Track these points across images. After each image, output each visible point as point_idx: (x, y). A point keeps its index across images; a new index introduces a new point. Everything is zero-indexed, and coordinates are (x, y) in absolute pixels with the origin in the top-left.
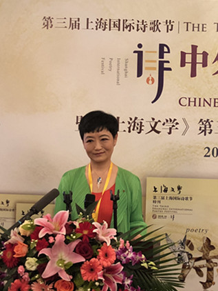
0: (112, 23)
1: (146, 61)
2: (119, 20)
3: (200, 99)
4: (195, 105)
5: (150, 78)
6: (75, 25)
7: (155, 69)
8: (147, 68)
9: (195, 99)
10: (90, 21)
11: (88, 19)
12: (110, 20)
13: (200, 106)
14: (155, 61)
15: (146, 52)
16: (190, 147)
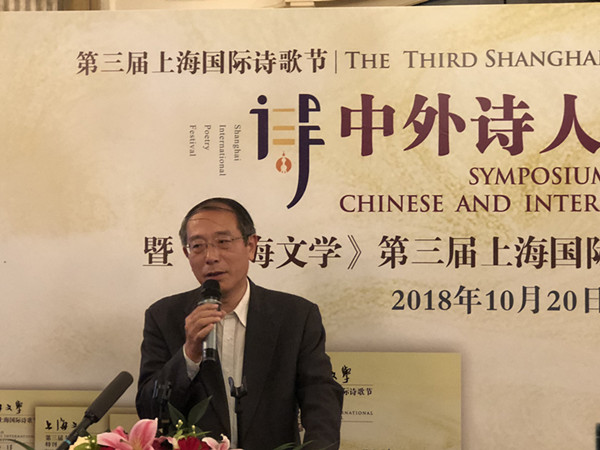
0: (209, 59)
1: (275, 128)
2: (222, 53)
3: (381, 197)
4: (372, 210)
5: (284, 161)
6: (138, 65)
7: (291, 142)
8: (276, 142)
9: (372, 197)
10: (166, 58)
11: (162, 53)
12: (205, 53)
13: (381, 210)
14: (293, 128)
15: (275, 110)
16: (364, 291)
